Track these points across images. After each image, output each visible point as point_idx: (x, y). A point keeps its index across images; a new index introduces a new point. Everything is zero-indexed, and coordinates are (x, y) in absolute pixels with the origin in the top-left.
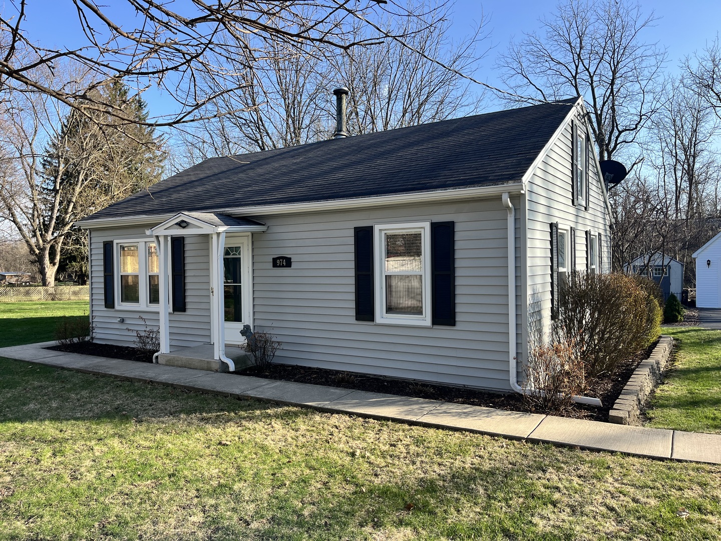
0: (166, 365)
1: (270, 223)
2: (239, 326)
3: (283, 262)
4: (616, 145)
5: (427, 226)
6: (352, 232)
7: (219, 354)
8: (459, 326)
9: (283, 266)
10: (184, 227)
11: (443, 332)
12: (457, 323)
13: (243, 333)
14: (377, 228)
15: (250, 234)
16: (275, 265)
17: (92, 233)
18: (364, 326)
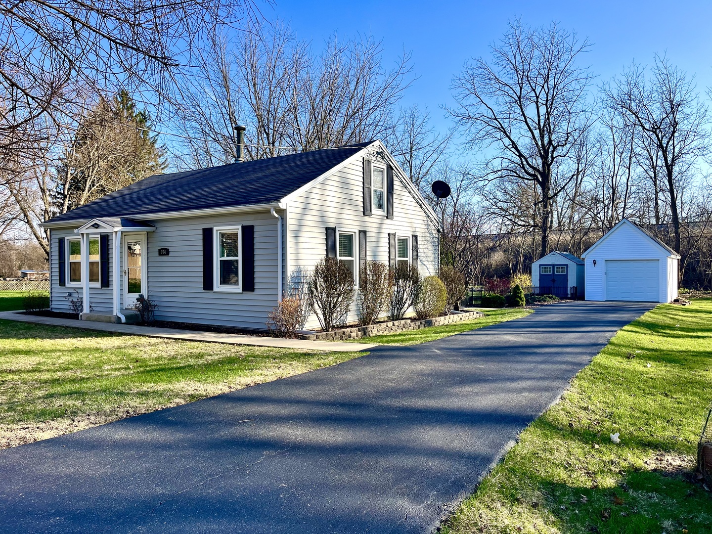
0: (86, 320)
1: (158, 225)
2: (137, 295)
3: (164, 252)
4: (553, 158)
5: (240, 227)
6: (201, 232)
7: (116, 312)
8: (256, 292)
9: (164, 255)
10: (97, 228)
11: (248, 295)
12: (255, 290)
13: (138, 300)
14: (215, 229)
15: (146, 232)
16: (160, 254)
17: (52, 232)
18: (208, 294)
